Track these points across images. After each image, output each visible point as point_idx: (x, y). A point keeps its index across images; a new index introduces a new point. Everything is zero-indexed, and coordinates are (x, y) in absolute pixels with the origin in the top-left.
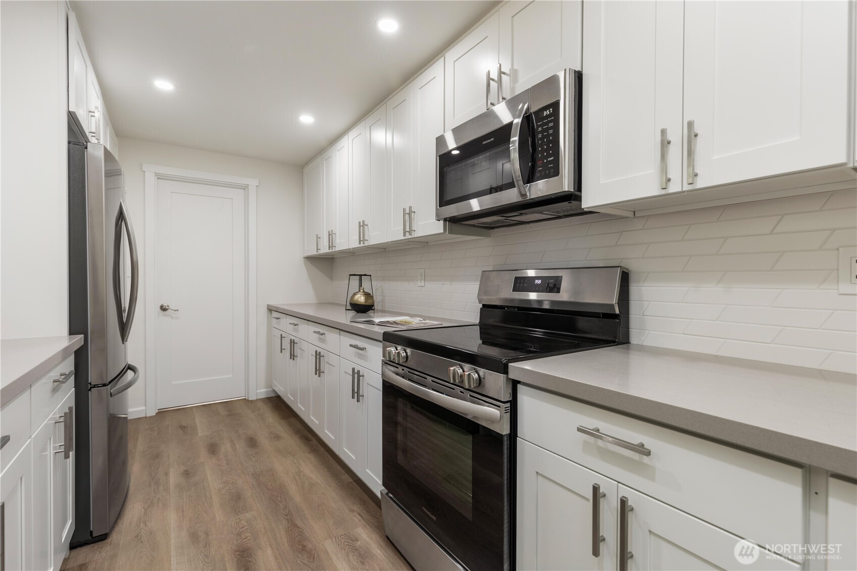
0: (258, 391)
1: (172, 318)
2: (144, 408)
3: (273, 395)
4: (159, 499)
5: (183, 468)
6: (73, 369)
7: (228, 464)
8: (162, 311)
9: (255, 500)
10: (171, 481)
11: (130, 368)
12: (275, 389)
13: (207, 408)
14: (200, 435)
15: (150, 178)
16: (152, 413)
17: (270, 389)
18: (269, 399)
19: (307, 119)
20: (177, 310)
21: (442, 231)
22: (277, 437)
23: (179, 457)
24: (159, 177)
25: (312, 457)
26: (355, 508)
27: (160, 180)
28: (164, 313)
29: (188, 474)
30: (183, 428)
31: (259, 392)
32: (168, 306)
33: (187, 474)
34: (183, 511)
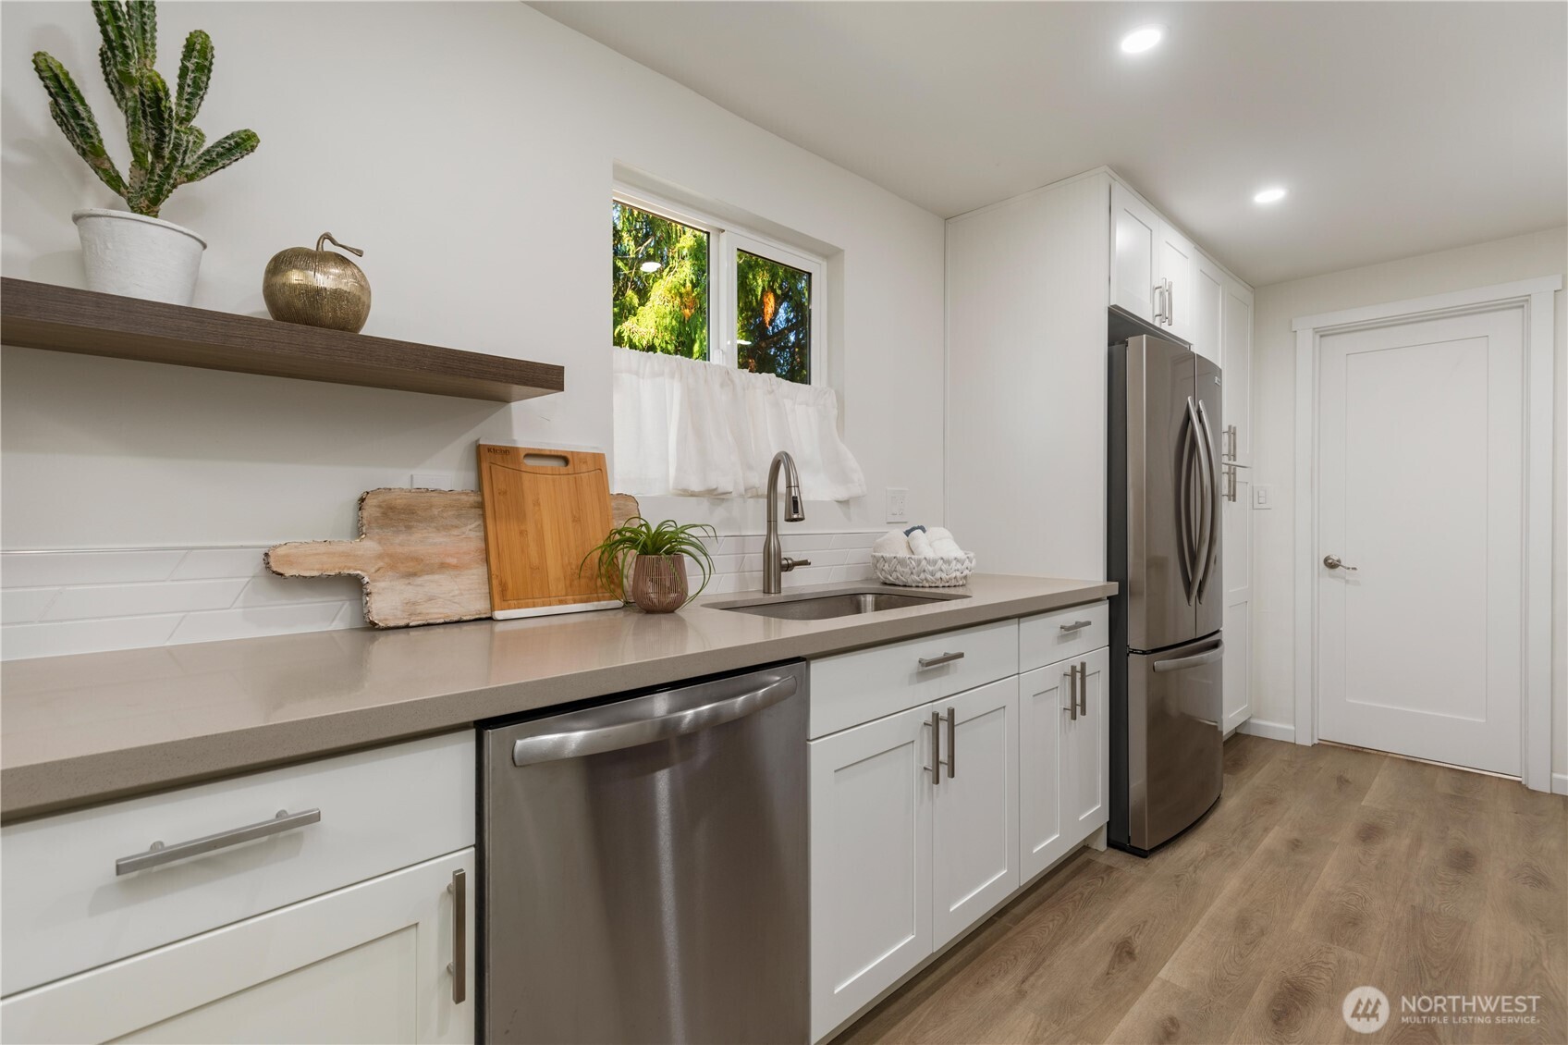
0: (1554, 775)
2: (1290, 726)
4: (1233, 852)
5: (1296, 835)
6: (1105, 618)
7: (1377, 868)
8: (1327, 569)
9: (1381, 944)
10: (1264, 841)
14: (1363, 804)
16: (1305, 740)
20: (1355, 569)
23: (1302, 818)
24: (1323, 333)
27: (1323, 339)
28: (1332, 571)
29: (1297, 846)
30: (1342, 781)
31: (1559, 778)
32: (1339, 561)
33: (1295, 845)
34: (1252, 885)
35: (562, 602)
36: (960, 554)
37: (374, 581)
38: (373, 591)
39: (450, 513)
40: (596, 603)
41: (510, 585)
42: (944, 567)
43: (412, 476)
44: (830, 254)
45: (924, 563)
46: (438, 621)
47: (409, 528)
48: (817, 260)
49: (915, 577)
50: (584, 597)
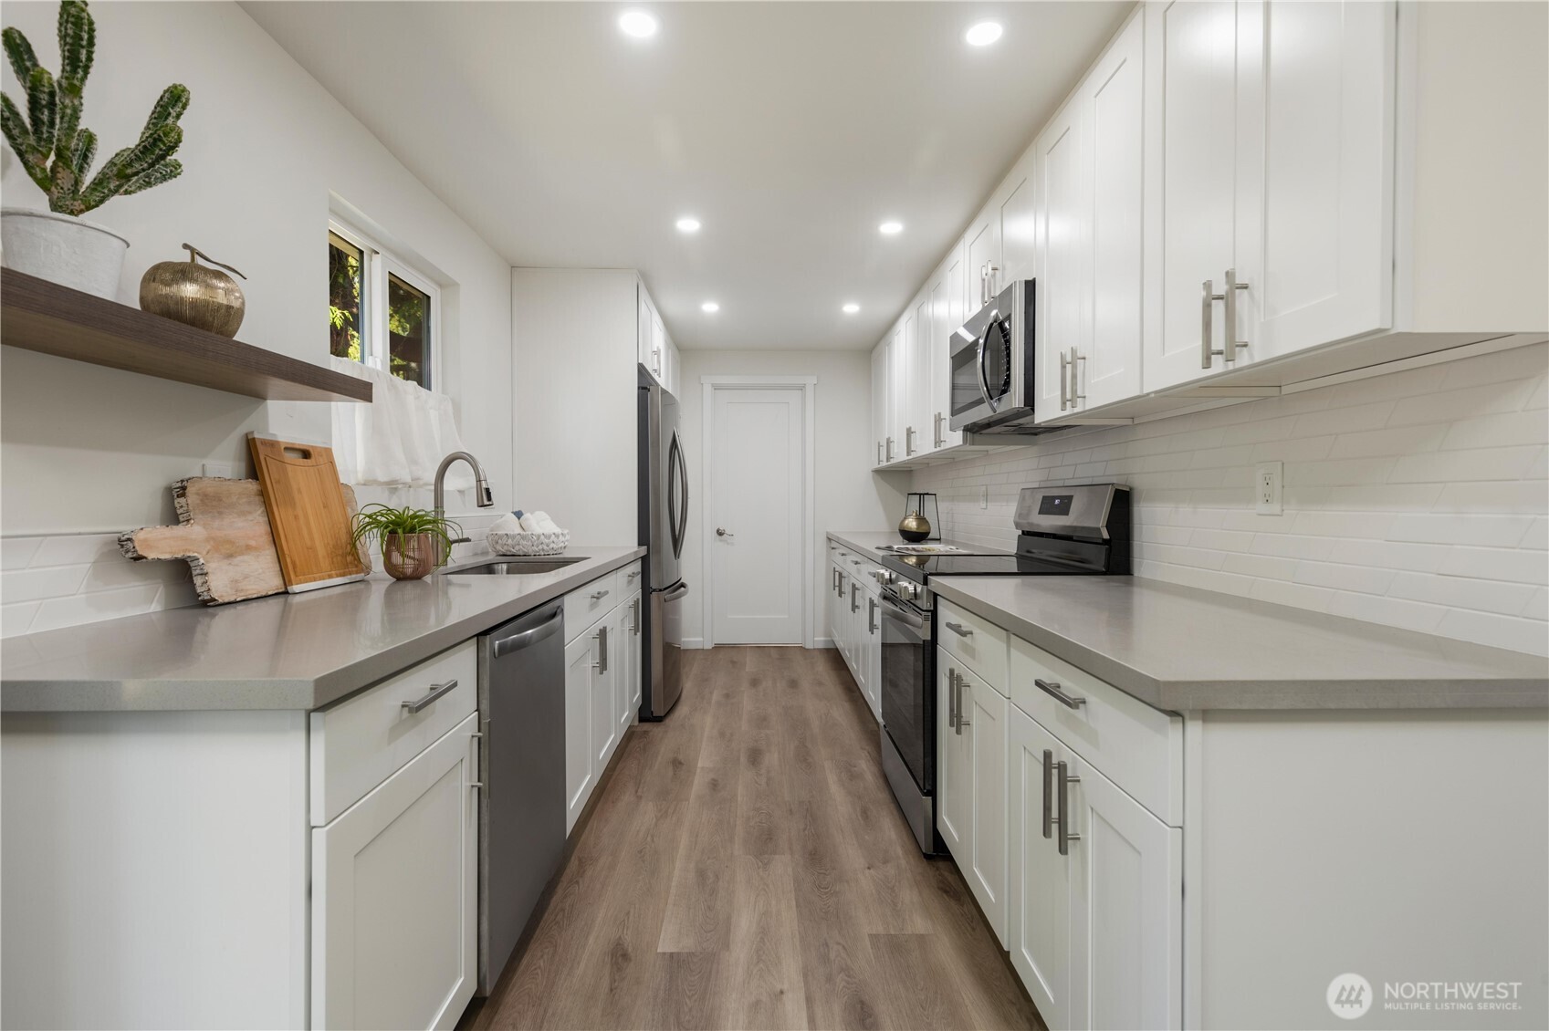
0: (816, 639)
1: (728, 544)
2: (701, 639)
3: (832, 647)
4: (702, 707)
5: (725, 692)
6: (640, 570)
7: (764, 696)
8: (718, 536)
9: (778, 724)
10: (713, 698)
11: (683, 585)
12: (834, 639)
13: (760, 649)
14: (746, 671)
15: (708, 389)
16: (709, 646)
17: (829, 639)
18: (828, 650)
19: (851, 308)
21: (961, 443)
22: (820, 684)
23: (724, 683)
24: (716, 388)
25: (847, 706)
26: (867, 748)
27: (717, 391)
28: (721, 538)
30: (733, 663)
31: (817, 641)
32: (724, 531)
33: (727, 696)
34: (718, 718)
35: (330, 577)
36: (558, 531)
37: (207, 562)
38: (209, 571)
39: (244, 500)
40: (349, 577)
41: (298, 563)
42: (555, 540)
43: (203, 465)
44: (445, 284)
45: (542, 537)
46: (254, 597)
47: (220, 513)
48: (435, 287)
49: (535, 548)
50: (342, 571)
